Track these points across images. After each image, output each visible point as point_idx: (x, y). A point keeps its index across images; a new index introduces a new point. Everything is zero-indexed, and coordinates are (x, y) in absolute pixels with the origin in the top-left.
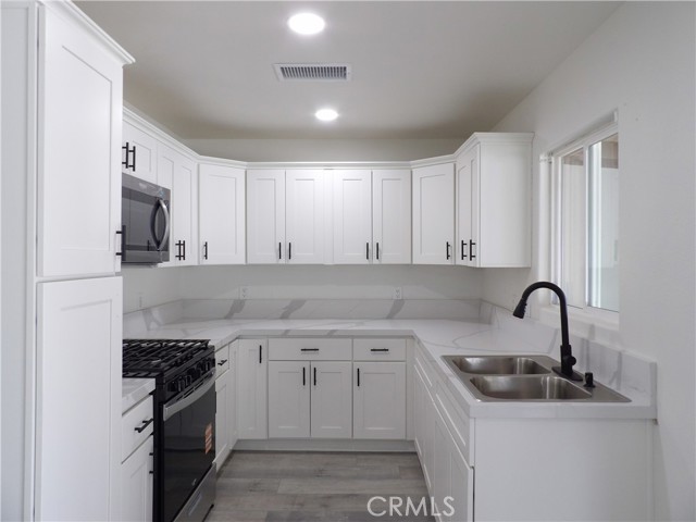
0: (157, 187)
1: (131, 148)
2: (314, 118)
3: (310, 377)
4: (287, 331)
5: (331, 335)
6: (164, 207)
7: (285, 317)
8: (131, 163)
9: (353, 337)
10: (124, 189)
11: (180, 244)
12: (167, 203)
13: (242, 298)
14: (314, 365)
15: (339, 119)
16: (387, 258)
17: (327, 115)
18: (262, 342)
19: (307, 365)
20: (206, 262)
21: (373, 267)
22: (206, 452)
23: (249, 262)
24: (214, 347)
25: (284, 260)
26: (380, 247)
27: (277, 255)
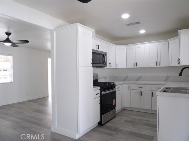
0: (103, 52)
1: (98, 45)
2: (139, 32)
3: (141, 94)
4: (135, 83)
5: (145, 84)
6: (105, 56)
7: (137, 80)
8: (98, 48)
9: (151, 85)
10: (93, 52)
11: (110, 63)
12: (106, 55)
13: (127, 76)
14: (141, 91)
15: (145, 32)
16: (162, 65)
17: (142, 32)
18: (129, 85)
19: (140, 91)
20: (117, 68)
21: (158, 68)
22: (113, 105)
23: (127, 67)
24: (115, 84)
25: (135, 67)
26: (160, 62)
27: (134, 65)
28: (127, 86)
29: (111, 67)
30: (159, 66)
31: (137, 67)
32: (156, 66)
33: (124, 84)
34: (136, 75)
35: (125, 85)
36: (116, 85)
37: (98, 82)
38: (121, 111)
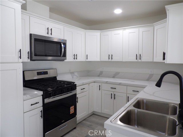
1: (50, 29)
3: (113, 97)
4: (107, 82)
5: (120, 84)
7: (114, 77)
8: (50, 33)
9: (127, 86)
11: (74, 55)
13: (102, 71)
14: (114, 93)
18: (100, 84)
19: (112, 93)
20: (87, 60)
22: (71, 113)
23: (101, 60)
24: (76, 84)
25: (110, 60)
26: (141, 55)
27: (108, 58)
28: (98, 84)
29: (76, 60)
30: (140, 61)
31: (113, 60)
32: (136, 61)
33: (94, 82)
34: (113, 70)
35: (96, 83)
36: (77, 86)
37: (57, 79)
38: (88, 117)
